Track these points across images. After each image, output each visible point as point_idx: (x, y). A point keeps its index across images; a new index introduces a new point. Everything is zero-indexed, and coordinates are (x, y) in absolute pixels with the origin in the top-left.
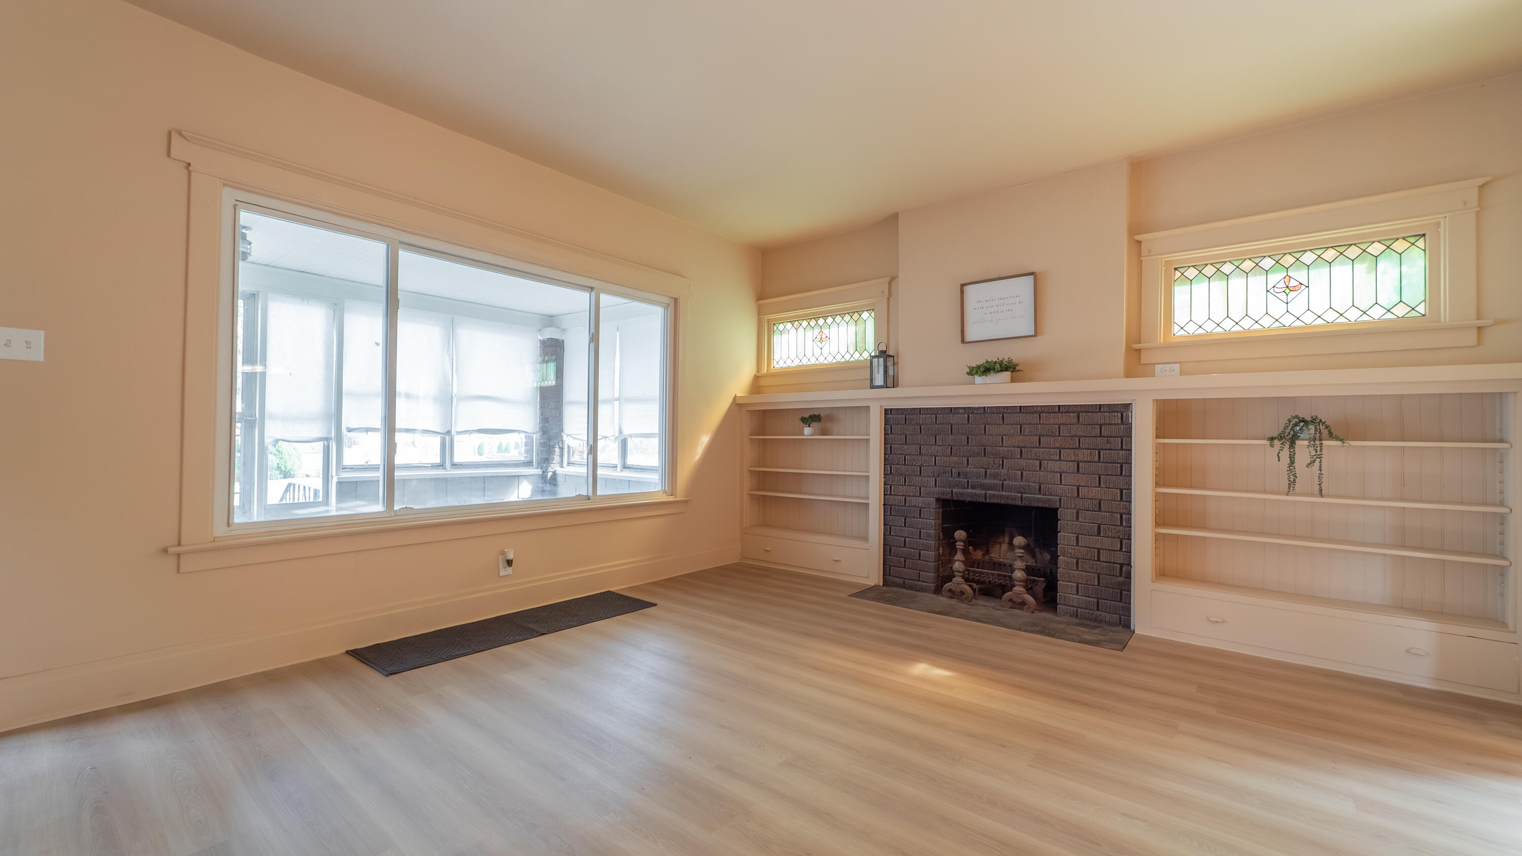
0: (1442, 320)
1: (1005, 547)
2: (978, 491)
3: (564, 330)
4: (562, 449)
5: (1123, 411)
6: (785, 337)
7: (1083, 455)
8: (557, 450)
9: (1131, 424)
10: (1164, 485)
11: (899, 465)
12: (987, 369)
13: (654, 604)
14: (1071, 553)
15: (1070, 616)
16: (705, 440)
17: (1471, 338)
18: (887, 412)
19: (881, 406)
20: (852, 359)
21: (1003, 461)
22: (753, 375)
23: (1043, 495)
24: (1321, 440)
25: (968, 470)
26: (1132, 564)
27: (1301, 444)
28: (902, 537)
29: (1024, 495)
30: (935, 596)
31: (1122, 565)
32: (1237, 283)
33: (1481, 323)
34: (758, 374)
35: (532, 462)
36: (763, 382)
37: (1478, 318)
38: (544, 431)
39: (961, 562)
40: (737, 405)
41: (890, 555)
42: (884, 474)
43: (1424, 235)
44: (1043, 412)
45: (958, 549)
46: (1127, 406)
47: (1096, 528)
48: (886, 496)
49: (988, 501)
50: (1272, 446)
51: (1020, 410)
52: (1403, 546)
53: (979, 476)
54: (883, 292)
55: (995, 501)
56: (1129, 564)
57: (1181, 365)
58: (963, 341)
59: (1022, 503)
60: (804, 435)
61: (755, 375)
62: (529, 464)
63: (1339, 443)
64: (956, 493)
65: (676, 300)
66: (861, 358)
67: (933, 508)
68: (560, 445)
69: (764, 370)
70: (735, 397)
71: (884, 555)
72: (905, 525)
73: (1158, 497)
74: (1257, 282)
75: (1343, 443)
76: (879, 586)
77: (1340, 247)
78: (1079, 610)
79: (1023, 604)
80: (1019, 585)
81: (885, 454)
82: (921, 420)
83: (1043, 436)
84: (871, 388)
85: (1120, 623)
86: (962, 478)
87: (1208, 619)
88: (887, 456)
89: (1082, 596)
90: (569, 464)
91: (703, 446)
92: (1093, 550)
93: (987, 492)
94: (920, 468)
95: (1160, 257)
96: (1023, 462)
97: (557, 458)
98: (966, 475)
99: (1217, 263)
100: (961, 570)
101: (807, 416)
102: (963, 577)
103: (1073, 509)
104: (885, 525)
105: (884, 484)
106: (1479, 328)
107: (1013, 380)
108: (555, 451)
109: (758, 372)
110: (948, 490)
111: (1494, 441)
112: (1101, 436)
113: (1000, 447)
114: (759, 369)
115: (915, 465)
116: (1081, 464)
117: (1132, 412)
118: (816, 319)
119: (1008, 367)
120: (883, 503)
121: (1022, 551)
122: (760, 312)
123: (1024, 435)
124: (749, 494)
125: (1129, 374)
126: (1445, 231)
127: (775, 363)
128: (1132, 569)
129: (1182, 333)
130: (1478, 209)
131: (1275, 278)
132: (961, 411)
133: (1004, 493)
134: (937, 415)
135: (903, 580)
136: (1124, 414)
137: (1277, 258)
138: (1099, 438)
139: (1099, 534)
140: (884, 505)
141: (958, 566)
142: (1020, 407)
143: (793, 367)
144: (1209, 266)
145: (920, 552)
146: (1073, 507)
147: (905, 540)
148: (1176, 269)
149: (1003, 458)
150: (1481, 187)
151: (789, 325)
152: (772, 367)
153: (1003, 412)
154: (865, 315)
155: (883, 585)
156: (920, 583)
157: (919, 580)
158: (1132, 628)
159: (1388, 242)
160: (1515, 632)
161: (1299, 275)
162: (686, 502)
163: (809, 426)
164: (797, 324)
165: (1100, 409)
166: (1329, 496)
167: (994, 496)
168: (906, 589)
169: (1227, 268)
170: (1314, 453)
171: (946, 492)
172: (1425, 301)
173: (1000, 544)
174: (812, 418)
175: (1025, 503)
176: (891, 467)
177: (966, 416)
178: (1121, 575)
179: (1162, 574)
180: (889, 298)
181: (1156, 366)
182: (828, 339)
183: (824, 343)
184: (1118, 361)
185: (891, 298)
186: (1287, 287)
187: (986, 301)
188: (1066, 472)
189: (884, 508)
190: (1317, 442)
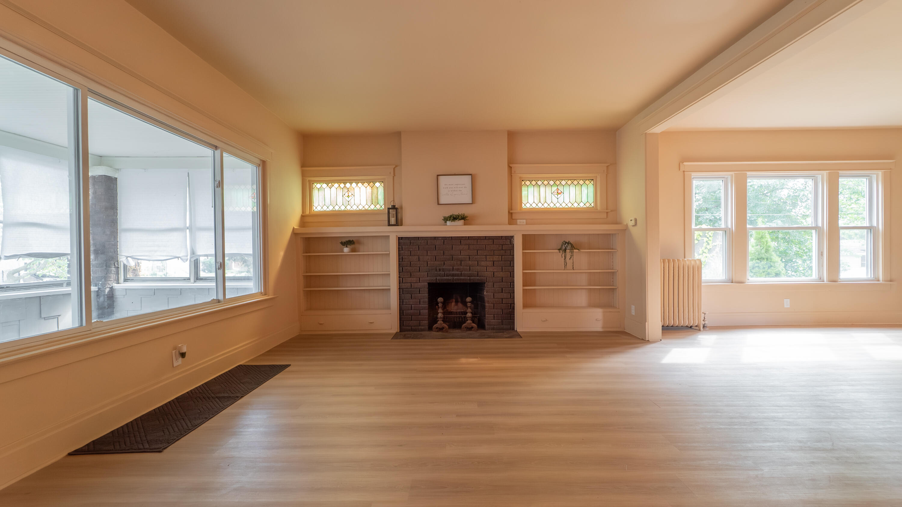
0: (598, 209)
1: (453, 304)
2: (450, 278)
3: (117, 170)
5: (510, 239)
6: (321, 193)
7: (496, 258)
8: (113, 269)
9: (514, 244)
10: (526, 270)
11: (407, 267)
12: (454, 218)
13: (289, 365)
14: (491, 302)
15: (492, 329)
17: (604, 216)
18: (400, 239)
19: (396, 236)
20: (369, 209)
21: (461, 262)
22: (300, 215)
23: (479, 277)
24: (573, 250)
25: (444, 267)
26: (515, 303)
27: (568, 251)
28: (410, 305)
29: (471, 278)
30: (429, 332)
31: (511, 304)
32: (542, 189)
33: (607, 211)
34: (304, 215)
36: (308, 220)
37: (607, 209)
39: (441, 313)
40: (295, 234)
41: (403, 315)
42: (399, 272)
43: (593, 180)
44: (479, 239)
45: (440, 307)
46: (512, 237)
47: (501, 290)
48: (400, 284)
49: (454, 282)
50: (560, 252)
51: (469, 238)
52: (591, 285)
53: (450, 270)
54: (390, 173)
55: (458, 282)
56: (514, 304)
57: (526, 220)
58: (438, 204)
59: (470, 281)
60: (344, 252)
61: (302, 215)
63: (578, 251)
64: (439, 280)
65: (264, 162)
66: (375, 209)
67: (427, 288)
68: (116, 265)
69: (308, 212)
70: (292, 229)
71: (400, 315)
72: (411, 298)
73: (524, 274)
74: (548, 189)
75: (579, 250)
76: (398, 332)
77: (573, 179)
78: (495, 326)
79: (471, 329)
80: (469, 320)
81: (399, 261)
82: (419, 243)
83: (479, 250)
84: (388, 226)
85: (511, 329)
86: (442, 272)
87: (542, 321)
88: (400, 262)
89: (496, 320)
90: (126, 280)
91: (281, 261)
92: (500, 299)
93: (454, 278)
94: (419, 268)
95: (518, 175)
96: (470, 263)
97: (113, 276)
98: (443, 270)
99: (537, 180)
100: (442, 317)
101: (344, 240)
102: (443, 321)
103: (491, 282)
104: (400, 299)
105: (399, 278)
106: (607, 213)
107: (465, 224)
109: (303, 212)
110: (434, 278)
111: (611, 249)
112: (502, 250)
113: (460, 255)
115: (416, 267)
116: (495, 262)
117: (514, 239)
118: (345, 183)
119: (463, 218)
120: (398, 288)
121: (470, 304)
122: (304, 175)
123: (470, 250)
124: (303, 290)
125: (510, 224)
126: (599, 180)
127: (314, 208)
128: (515, 305)
129: (525, 207)
130: (606, 174)
131: (554, 189)
132: (440, 239)
133: (462, 278)
134: (428, 241)
135: (411, 327)
136: (511, 240)
137: (555, 181)
138: (502, 251)
139: (502, 292)
140: (399, 289)
141: (440, 315)
142: (469, 237)
143: (328, 211)
144: (534, 181)
145: (420, 311)
146: (492, 281)
147: (411, 306)
148: (523, 180)
149: (461, 261)
150: (607, 167)
151: (324, 185)
152: (312, 210)
153: (460, 239)
154: (377, 184)
155: (400, 332)
156: (420, 327)
157: (420, 326)
158: (515, 329)
159: (585, 180)
160: (619, 308)
161: (561, 188)
162: (275, 298)
163: (347, 247)
164: (331, 185)
165: (502, 238)
166: (576, 270)
167: (458, 279)
168: (413, 331)
169: (539, 183)
170: (571, 254)
171: (433, 279)
172: (593, 202)
173: (451, 302)
174: (349, 242)
175: (472, 281)
176: (402, 268)
177: (443, 241)
178: (511, 308)
179: (526, 306)
180: (393, 177)
181: (518, 220)
182: (353, 196)
183: (350, 198)
184: (505, 217)
185: (395, 177)
186: (558, 193)
187: (449, 185)
188: (489, 266)
189: (399, 290)
190: (572, 251)
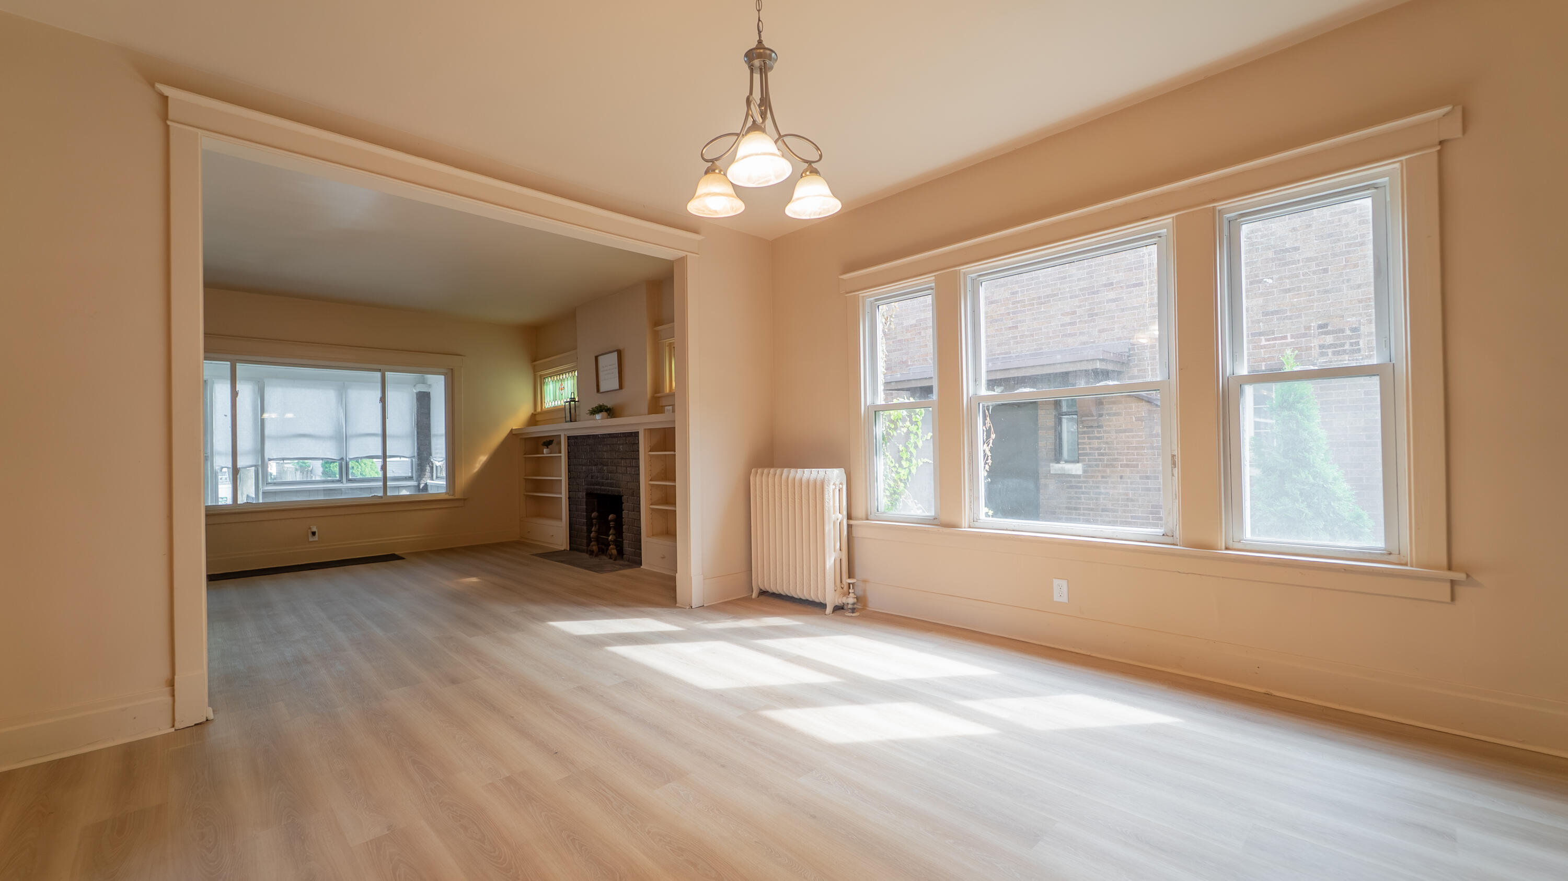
2: (599, 487)
3: (430, 385)
4: (432, 468)
5: (637, 436)
6: (547, 387)
8: (428, 468)
9: (640, 444)
11: (573, 472)
14: (627, 524)
15: (627, 558)
16: (483, 459)
18: (569, 438)
19: (567, 434)
21: (605, 468)
22: (530, 413)
23: (619, 488)
25: (596, 473)
28: (575, 518)
29: (612, 488)
34: (535, 413)
35: (413, 477)
36: (538, 418)
38: (420, 454)
39: (594, 532)
40: (513, 435)
42: (568, 478)
45: (593, 523)
46: (638, 433)
47: (633, 507)
48: (570, 493)
49: (603, 493)
51: (611, 436)
53: (598, 478)
55: (606, 493)
56: (640, 528)
57: (671, 407)
58: (598, 391)
60: (543, 454)
62: (411, 478)
64: (592, 488)
65: (452, 369)
67: (585, 498)
69: (539, 410)
70: (512, 430)
71: (569, 530)
72: (575, 510)
76: (568, 550)
78: (630, 557)
79: (613, 556)
80: (612, 544)
81: (568, 465)
82: (580, 443)
83: (617, 451)
86: (594, 479)
88: (569, 467)
89: (631, 546)
90: (437, 477)
91: (482, 463)
92: (632, 520)
93: (602, 487)
94: (581, 474)
95: (665, 341)
96: (611, 468)
97: (428, 474)
98: (595, 477)
100: (594, 537)
101: (545, 441)
102: (595, 542)
104: (569, 511)
105: (569, 484)
108: (426, 469)
109: (533, 411)
110: (589, 486)
112: (632, 451)
113: (604, 459)
114: (535, 410)
115: (578, 472)
116: (627, 469)
117: (640, 437)
118: (560, 375)
119: (609, 409)
121: (613, 523)
122: (534, 371)
123: (611, 452)
124: (524, 495)
125: (649, 412)
127: (545, 404)
128: (641, 530)
132: (592, 437)
133: (607, 488)
134: (585, 440)
135: (576, 546)
136: (637, 438)
139: (633, 510)
140: (568, 498)
141: (593, 534)
143: (552, 407)
145: (581, 527)
146: (626, 495)
147: (575, 520)
148: (671, 348)
149: (605, 466)
151: (549, 379)
152: (544, 407)
156: (581, 548)
157: (581, 546)
158: (642, 565)
162: (465, 500)
163: (548, 448)
164: (552, 378)
165: (633, 434)
167: (603, 490)
168: (577, 552)
171: (589, 488)
174: (548, 443)
175: (612, 493)
176: (570, 475)
177: (593, 440)
179: (652, 533)
181: (665, 407)
182: (564, 388)
183: (562, 391)
187: (606, 366)
188: (624, 474)
189: (569, 500)
